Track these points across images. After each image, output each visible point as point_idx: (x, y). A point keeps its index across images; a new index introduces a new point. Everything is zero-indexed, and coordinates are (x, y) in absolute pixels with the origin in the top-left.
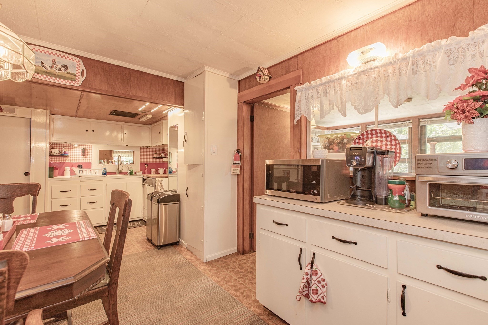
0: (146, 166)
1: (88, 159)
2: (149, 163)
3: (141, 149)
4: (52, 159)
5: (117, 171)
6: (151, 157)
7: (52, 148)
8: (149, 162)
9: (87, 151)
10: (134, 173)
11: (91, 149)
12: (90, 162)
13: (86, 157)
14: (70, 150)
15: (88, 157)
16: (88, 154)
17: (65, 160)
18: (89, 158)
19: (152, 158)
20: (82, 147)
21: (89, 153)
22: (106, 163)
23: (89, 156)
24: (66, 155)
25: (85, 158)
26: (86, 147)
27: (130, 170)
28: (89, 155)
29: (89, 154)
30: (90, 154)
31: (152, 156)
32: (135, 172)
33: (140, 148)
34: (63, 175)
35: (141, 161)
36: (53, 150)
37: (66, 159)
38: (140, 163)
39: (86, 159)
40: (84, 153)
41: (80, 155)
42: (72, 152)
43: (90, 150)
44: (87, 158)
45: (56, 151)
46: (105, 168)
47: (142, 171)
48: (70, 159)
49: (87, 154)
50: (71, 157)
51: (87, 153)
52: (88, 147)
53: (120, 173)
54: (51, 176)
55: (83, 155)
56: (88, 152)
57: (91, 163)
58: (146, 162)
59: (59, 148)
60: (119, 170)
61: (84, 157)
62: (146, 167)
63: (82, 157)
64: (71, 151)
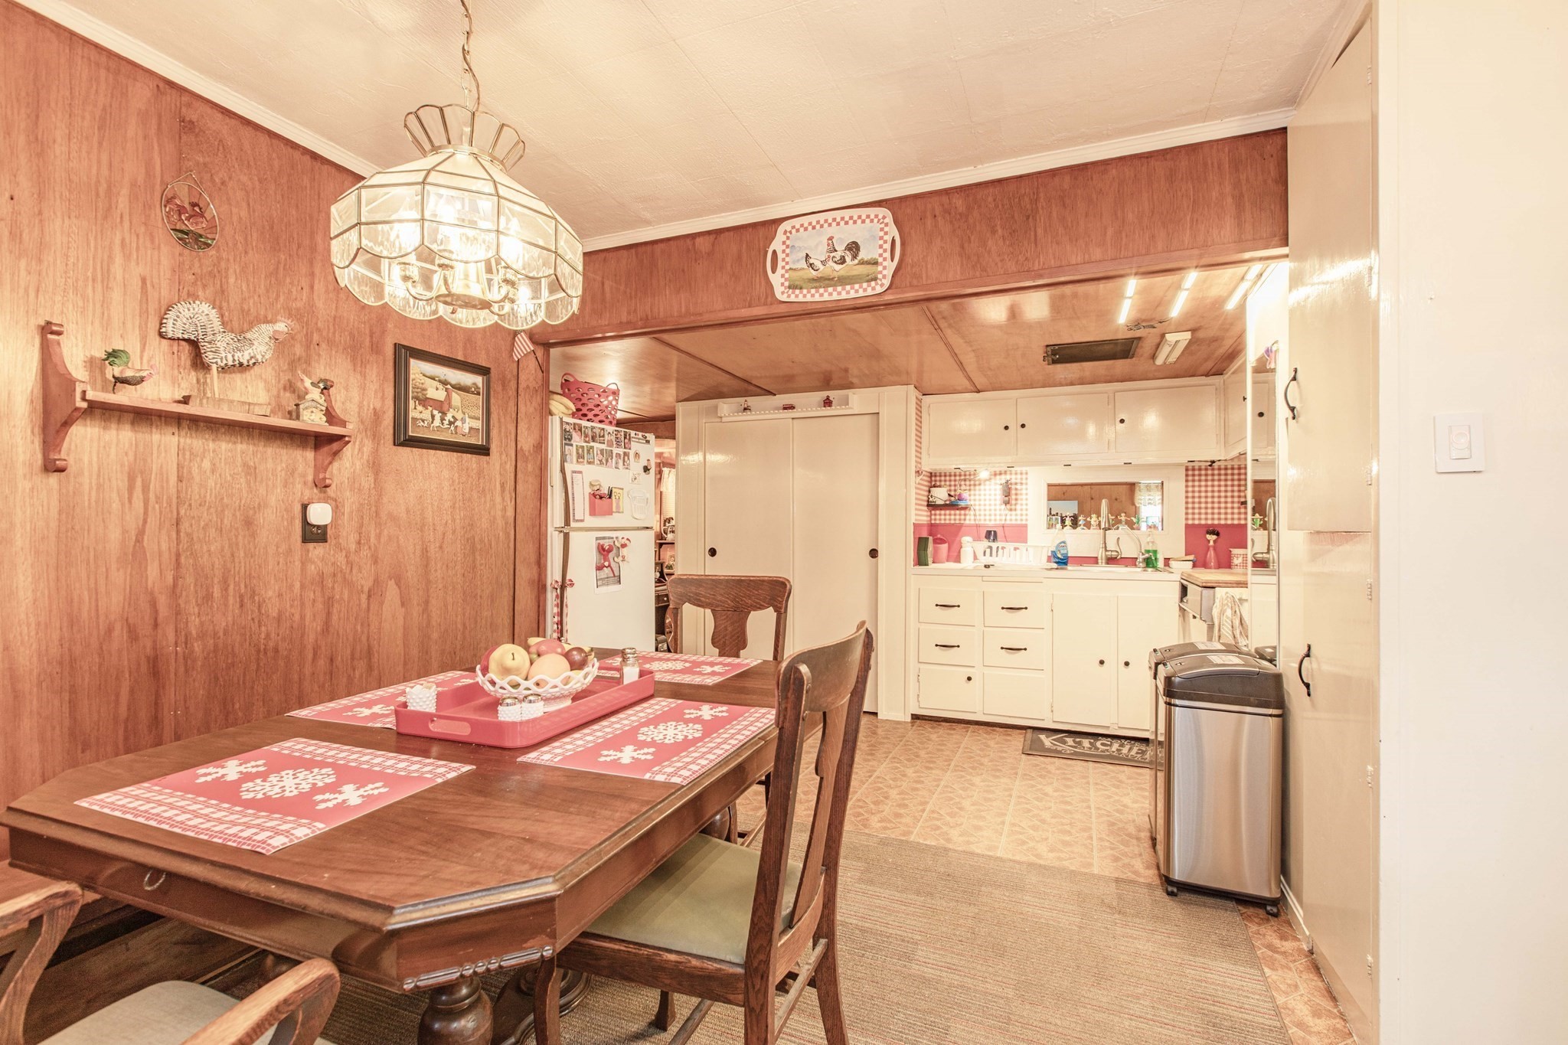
0: (1212, 538)
1: (1019, 512)
2: (1226, 526)
3: (1190, 473)
4: (935, 515)
5: (1101, 554)
6: (1233, 502)
7: (935, 486)
8: (1223, 522)
9: (1016, 489)
10: (1160, 564)
11: (1026, 484)
12: (1024, 522)
13: (1013, 507)
14: (975, 490)
15: (1018, 507)
16: (1019, 497)
17: (963, 517)
18: (1021, 510)
19: (1236, 505)
20: (1003, 479)
21: (1021, 494)
22: (1068, 527)
23: (1022, 505)
24: (962, 504)
25: (1011, 510)
26: (1013, 477)
27: (1148, 551)
28: (1019, 502)
29: (1022, 500)
30: (1024, 497)
31: (1236, 500)
32: (1167, 561)
33: (1187, 470)
34: (958, 560)
35: (1190, 516)
36: (935, 492)
37: (965, 515)
38: (1187, 526)
39: (1013, 513)
40: (1008, 494)
41: (998, 502)
42: (980, 495)
43: (1024, 487)
44: (1015, 510)
45: (941, 495)
46: (1064, 542)
47: (1191, 557)
48: (975, 515)
49: (1016, 500)
50: (977, 508)
51: (1016, 494)
52: (1019, 476)
53: (1111, 561)
54: (921, 561)
55: (1007, 503)
56: (1018, 492)
57: (1025, 526)
58: (1210, 522)
59: (950, 486)
60: (1106, 550)
61: (1008, 506)
62: (1212, 543)
63: (1003, 506)
64: (977, 492)
